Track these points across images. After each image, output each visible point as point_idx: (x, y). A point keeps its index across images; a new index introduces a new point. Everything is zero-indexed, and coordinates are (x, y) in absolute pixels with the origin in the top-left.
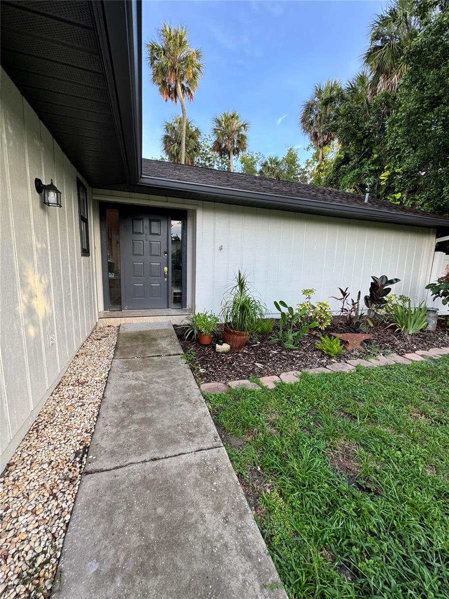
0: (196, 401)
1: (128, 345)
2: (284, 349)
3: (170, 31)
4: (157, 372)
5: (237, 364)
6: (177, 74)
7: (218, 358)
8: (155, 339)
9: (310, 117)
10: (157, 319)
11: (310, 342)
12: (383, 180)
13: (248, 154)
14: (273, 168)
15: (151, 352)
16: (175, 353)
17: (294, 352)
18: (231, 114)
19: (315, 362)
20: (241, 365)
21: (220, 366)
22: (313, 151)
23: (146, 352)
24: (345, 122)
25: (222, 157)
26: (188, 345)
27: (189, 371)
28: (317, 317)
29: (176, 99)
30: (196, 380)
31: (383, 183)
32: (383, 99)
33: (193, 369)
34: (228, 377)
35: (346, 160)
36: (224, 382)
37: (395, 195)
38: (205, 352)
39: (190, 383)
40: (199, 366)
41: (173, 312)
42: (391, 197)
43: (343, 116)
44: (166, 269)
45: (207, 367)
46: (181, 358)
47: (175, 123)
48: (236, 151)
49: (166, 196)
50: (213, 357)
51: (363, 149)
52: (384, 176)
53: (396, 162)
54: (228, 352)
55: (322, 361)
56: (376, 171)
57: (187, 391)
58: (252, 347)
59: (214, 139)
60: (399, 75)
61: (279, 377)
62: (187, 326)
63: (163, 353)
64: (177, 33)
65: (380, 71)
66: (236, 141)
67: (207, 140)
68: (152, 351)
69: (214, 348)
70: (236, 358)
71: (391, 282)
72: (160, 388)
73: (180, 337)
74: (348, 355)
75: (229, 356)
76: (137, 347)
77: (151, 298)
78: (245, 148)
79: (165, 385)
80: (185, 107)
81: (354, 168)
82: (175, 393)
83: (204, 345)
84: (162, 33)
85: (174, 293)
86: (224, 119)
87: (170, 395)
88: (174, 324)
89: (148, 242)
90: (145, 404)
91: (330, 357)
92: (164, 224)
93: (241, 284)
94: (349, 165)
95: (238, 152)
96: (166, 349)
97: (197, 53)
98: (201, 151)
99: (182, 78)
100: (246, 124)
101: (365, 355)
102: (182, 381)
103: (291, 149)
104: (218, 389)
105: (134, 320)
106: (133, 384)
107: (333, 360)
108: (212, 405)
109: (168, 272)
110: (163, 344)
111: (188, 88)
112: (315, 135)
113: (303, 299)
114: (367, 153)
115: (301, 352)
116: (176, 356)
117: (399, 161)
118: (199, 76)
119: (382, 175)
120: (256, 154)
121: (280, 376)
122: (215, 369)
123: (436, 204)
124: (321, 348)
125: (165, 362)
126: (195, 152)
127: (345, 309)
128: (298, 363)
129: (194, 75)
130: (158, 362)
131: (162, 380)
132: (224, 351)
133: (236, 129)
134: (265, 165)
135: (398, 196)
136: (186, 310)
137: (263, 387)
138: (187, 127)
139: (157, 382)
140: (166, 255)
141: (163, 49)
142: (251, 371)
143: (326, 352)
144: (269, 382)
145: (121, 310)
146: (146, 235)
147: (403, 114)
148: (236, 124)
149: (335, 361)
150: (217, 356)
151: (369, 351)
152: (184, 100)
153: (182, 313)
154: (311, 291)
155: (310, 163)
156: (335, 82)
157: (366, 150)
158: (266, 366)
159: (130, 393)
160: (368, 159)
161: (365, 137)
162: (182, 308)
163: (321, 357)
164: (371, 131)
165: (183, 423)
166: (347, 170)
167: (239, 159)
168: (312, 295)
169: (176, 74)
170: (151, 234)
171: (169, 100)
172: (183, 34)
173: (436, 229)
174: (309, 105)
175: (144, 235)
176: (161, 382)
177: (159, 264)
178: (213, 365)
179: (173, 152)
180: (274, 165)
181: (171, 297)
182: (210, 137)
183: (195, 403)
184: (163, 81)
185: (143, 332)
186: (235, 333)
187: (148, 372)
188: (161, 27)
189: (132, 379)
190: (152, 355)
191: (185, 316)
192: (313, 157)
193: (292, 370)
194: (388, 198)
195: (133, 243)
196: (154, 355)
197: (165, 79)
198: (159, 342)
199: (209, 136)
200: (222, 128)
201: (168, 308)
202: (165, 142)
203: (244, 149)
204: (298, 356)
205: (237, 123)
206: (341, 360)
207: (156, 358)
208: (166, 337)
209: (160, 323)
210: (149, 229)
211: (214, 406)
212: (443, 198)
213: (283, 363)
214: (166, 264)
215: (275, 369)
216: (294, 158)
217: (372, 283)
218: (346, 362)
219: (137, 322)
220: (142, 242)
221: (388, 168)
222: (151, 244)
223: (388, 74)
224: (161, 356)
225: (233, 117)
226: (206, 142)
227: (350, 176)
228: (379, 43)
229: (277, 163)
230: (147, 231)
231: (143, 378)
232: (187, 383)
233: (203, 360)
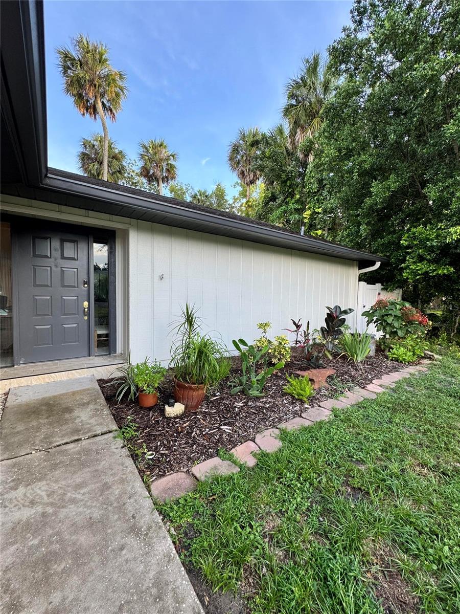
0: (149, 528)
1: (20, 427)
2: (249, 398)
3: (87, 44)
4: (74, 477)
5: (198, 432)
6: (97, 89)
7: (170, 428)
8: (69, 410)
9: (236, 157)
10: (72, 374)
11: (275, 385)
12: (306, 218)
13: (177, 184)
14: (203, 201)
15: (63, 436)
16: (105, 430)
17: (261, 400)
18: (158, 142)
19: (288, 411)
20: (204, 433)
21: (176, 441)
22: (240, 189)
23: (53, 437)
24: (271, 164)
25: (149, 184)
26: (122, 412)
27: (129, 462)
28: (276, 354)
29: (95, 116)
30: (142, 478)
31: (306, 221)
32: (308, 144)
33: (134, 457)
34: (189, 459)
35: (273, 198)
36: (185, 470)
37: (317, 232)
38: (149, 420)
39: (133, 487)
40: (145, 447)
41: (97, 360)
42: (314, 233)
43: (269, 158)
44: (86, 304)
45: (157, 447)
46: (115, 438)
47: (94, 140)
48: (166, 179)
49: (86, 209)
50: (163, 428)
51: (287, 190)
52: (307, 214)
53: (315, 203)
54: (182, 415)
55: (295, 408)
56: (298, 209)
57: (130, 508)
58: (211, 402)
59: (141, 164)
60: (312, 130)
61: (254, 442)
62: (119, 382)
63: (84, 434)
64: (96, 49)
65: (296, 124)
66: (165, 169)
67: (133, 163)
68: (63, 432)
69: (163, 411)
70: (195, 423)
71: (345, 312)
72: (81, 513)
73: (110, 399)
74: (318, 396)
75: (185, 423)
76: (38, 429)
77: (63, 344)
78: (175, 178)
79: (88, 504)
80: (107, 125)
81: (281, 205)
82: (108, 517)
83: (146, 408)
84: (78, 44)
85: (98, 335)
86: (151, 146)
87: (100, 525)
88: (98, 379)
89: (59, 269)
90: (49, 569)
91: (302, 402)
92: (83, 246)
93: (190, 320)
94: (276, 202)
95: (168, 180)
96: (88, 426)
97: (120, 74)
98: (126, 175)
99: (102, 96)
100: (175, 155)
101: (334, 394)
102: (120, 486)
103: (219, 185)
104: (179, 485)
105: (35, 381)
106: (24, 519)
107: (306, 406)
108: (176, 525)
109: (89, 308)
110: (84, 416)
111: (109, 106)
112: (243, 173)
113: (259, 334)
114: (290, 193)
115: (269, 400)
116: (106, 436)
117: (318, 203)
118: (122, 96)
119: (305, 213)
120: (186, 185)
121: (256, 440)
122: (169, 449)
123: (355, 240)
124: (289, 391)
125: (87, 452)
126: (119, 175)
127: (299, 341)
128: (270, 417)
129: (117, 95)
130: (75, 453)
131: (83, 494)
132: (177, 415)
133: (165, 158)
134: (194, 197)
135: (319, 232)
136: (115, 356)
137: (240, 466)
138: (110, 147)
139: (73, 501)
140: (86, 286)
141: (79, 60)
142: (218, 441)
143: (296, 397)
144: (244, 453)
145: (13, 366)
146: (56, 259)
147: (327, 159)
148: (164, 153)
149: (308, 406)
150: (168, 424)
151: (335, 387)
152: (105, 118)
153: (109, 361)
154: (266, 325)
155: (237, 199)
156: (257, 129)
157: (290, 191)
158: (235, 428)
159: (15, 546)
160: (292, 199)
161: (288, 179)
162: (109, 354)
163: (293, 403)
164: (293, 174)
165: (130, 598)
166: (274, 206)
167: (168, 187)
168: (268, 329)
169: (95, 89)
170: (63, 257)
171: (87, 115)
172: (103, 51)
173: (358, 262)
174: (235, 146)
175: (52, 260)
176: (82, 498)
177: (75, 298)
178: (165, 442)
179: (92, 172)
180: (204, 197)
181: (94, 339)
182: (136, 162)
183: (147, 534)
184: (80, 94)
185: (50, 399)
186: (190, 388)
187: (56, 481)
188: (77, 37)
189: (24, 506)
190: (64, 442)
191: (116, 366)
192: (240, 194)
193: (267, 428)
194: (312, 234)
195: (35, 270)
196: (68, 440)
197: (82, 92)
198: (76, 413)
199: (134, 160)
200: (149, 154)
201: (90, 356)
202: (83, 160)
203: (173, 178)
204: (268, 406)
205: (166, 152)
206: (314, 404)
207: (72, 445)
208: (88, 403)
209: (79, 379)
210: (59, 252)
211: (178, 528)
212: (361, 234)
213: (253, 420)
214: (86, 298)
215: (246, 431)
216: (223, 193)
217: (328, 314)
218: (320, 406)
219: (39, 382)
220: (49, 269)
221: (309, 208)
222: (63, 272)
223: (303, 129)
224: (80, 440)
225: (161, 145)
226: (131, 166)
227: (278, 212)
228: (294, 102)
229: (206, 196)
230: (57, 254)
231: (45, 498)
232: (129, 489)
233: (149, 434)
